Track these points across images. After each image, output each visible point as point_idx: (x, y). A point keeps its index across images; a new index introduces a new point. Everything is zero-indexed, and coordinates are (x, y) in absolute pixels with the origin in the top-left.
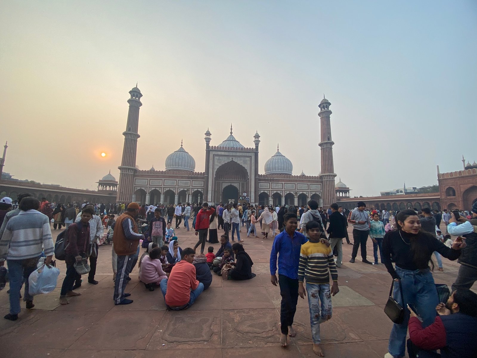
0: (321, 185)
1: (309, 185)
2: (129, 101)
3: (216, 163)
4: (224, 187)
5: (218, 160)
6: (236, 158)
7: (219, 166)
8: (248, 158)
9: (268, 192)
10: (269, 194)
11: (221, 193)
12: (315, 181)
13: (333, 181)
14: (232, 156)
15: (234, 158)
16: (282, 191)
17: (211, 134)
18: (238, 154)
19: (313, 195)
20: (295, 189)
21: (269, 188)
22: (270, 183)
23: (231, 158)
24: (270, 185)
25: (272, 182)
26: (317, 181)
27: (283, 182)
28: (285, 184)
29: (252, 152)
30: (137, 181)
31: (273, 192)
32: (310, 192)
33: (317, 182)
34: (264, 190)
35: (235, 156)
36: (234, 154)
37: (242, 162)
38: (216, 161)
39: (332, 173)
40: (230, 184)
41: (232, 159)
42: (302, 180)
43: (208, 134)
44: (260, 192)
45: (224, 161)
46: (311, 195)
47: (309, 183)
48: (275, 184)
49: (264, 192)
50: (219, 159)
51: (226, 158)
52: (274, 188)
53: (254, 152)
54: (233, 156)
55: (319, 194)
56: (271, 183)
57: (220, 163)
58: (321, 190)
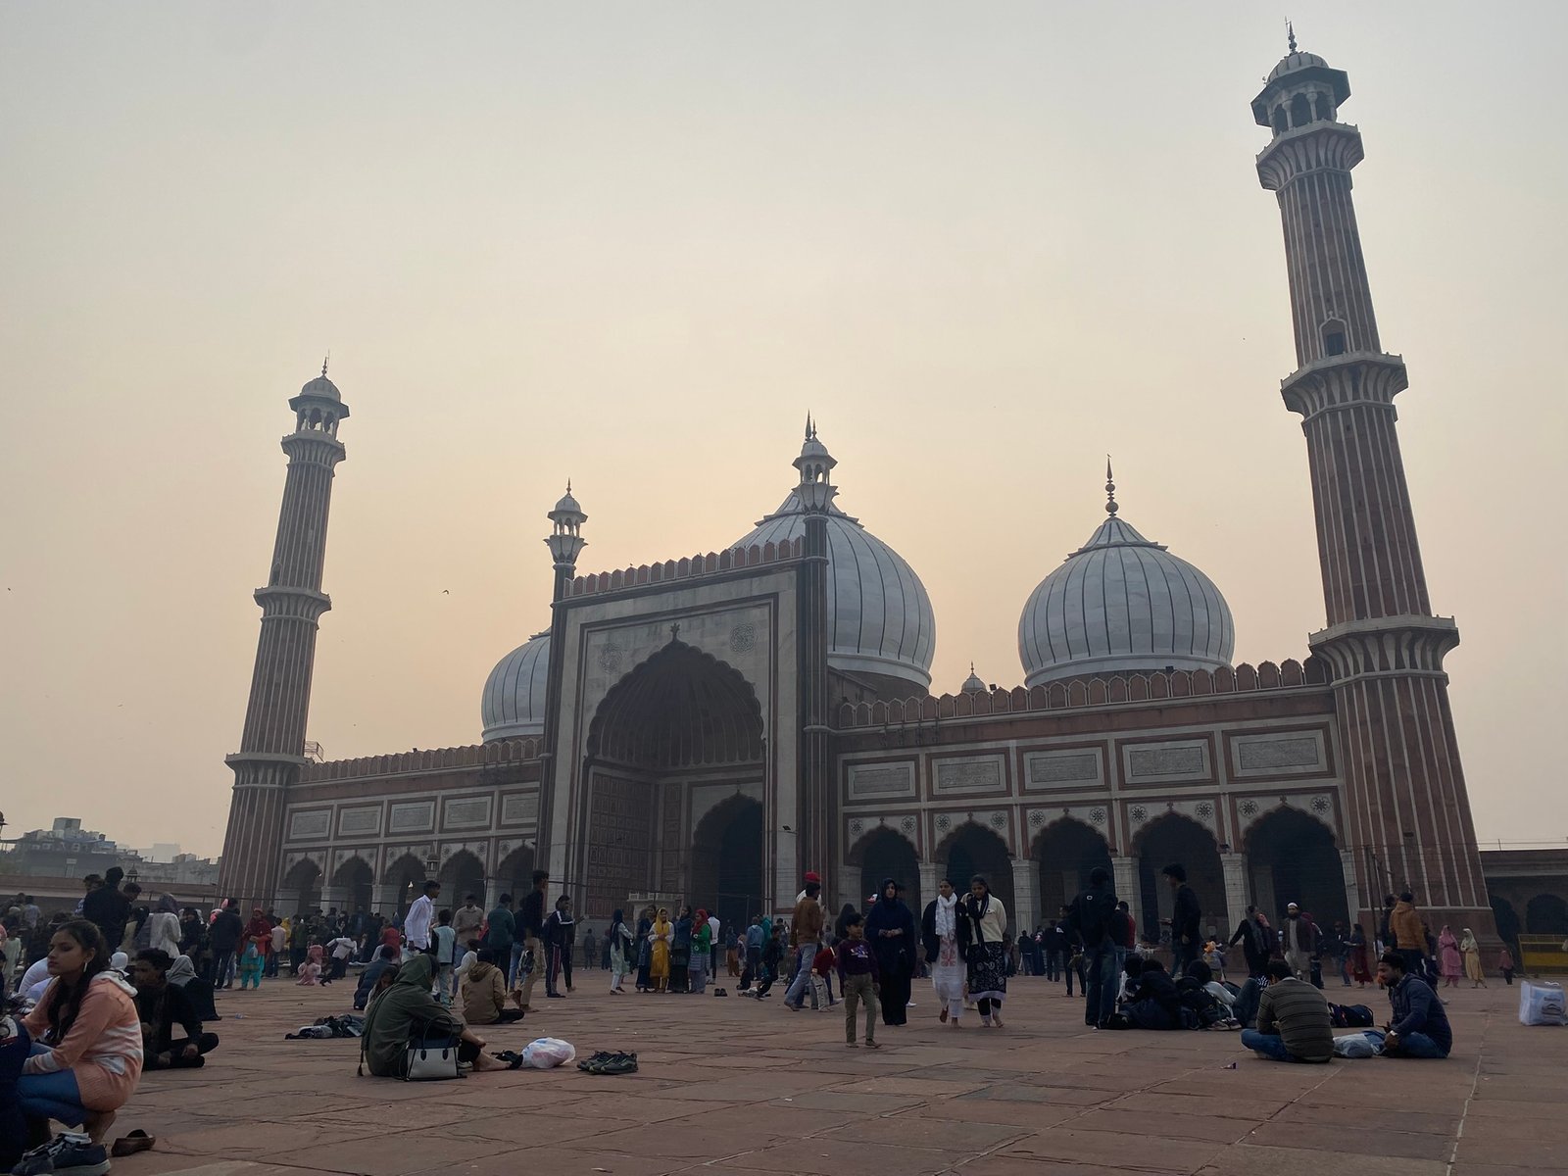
0: (1324, 727)
1: (1218, 740)
2: (288, 444)
3: (595, 672)
4: (700, 812)
5: (604, 654)
6: (696, 622)
7: (607, 689)
8: (756, 612)
9: (908, 825)
10: (912, 837)
11: (682, 853)
12: (1272, 700)
13: (1428, 678)
14: (675, 612)
15: (685, 621)
16: (1005, 814)
17: (584, 518)
18: (705, 595)
19: (1258, 822)
20: (1106, 788)
21: (912, 792)
22: (922, 760)
23: (666, 628)
24: (923, 770)
25: (934, 750)
26: (1286, 698)
27: (1012, 744)
28: (1027, 757)
29: (781, 568)
30: (296, 818)
31: (943, 823)
32: (1234, 795)
33: (1288, 705)
34: (882, 815)
35: (689, 612)
36: (684, 599)
37: (724, 644)
38: (594, 658)
39: (1415, 612)
40: (729, 791)
41: (675, 630)
42: (1160, 710)
43: (567, 513)
44: (857, 827)
45: (636, 651)
46: (1245, 822)
47: (1217, 728)
48: (957, 760)
49: (882, 829)
50: (608, 648)
51: (643, 632)
52: (950, 791)
53: (792, 566)
54: (677, 613)
55: (1320, 806)
56: (930, 757)
57: (612, 668)
58: (1331, 773)
